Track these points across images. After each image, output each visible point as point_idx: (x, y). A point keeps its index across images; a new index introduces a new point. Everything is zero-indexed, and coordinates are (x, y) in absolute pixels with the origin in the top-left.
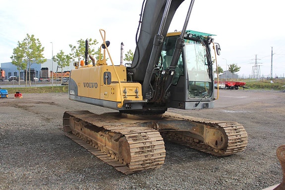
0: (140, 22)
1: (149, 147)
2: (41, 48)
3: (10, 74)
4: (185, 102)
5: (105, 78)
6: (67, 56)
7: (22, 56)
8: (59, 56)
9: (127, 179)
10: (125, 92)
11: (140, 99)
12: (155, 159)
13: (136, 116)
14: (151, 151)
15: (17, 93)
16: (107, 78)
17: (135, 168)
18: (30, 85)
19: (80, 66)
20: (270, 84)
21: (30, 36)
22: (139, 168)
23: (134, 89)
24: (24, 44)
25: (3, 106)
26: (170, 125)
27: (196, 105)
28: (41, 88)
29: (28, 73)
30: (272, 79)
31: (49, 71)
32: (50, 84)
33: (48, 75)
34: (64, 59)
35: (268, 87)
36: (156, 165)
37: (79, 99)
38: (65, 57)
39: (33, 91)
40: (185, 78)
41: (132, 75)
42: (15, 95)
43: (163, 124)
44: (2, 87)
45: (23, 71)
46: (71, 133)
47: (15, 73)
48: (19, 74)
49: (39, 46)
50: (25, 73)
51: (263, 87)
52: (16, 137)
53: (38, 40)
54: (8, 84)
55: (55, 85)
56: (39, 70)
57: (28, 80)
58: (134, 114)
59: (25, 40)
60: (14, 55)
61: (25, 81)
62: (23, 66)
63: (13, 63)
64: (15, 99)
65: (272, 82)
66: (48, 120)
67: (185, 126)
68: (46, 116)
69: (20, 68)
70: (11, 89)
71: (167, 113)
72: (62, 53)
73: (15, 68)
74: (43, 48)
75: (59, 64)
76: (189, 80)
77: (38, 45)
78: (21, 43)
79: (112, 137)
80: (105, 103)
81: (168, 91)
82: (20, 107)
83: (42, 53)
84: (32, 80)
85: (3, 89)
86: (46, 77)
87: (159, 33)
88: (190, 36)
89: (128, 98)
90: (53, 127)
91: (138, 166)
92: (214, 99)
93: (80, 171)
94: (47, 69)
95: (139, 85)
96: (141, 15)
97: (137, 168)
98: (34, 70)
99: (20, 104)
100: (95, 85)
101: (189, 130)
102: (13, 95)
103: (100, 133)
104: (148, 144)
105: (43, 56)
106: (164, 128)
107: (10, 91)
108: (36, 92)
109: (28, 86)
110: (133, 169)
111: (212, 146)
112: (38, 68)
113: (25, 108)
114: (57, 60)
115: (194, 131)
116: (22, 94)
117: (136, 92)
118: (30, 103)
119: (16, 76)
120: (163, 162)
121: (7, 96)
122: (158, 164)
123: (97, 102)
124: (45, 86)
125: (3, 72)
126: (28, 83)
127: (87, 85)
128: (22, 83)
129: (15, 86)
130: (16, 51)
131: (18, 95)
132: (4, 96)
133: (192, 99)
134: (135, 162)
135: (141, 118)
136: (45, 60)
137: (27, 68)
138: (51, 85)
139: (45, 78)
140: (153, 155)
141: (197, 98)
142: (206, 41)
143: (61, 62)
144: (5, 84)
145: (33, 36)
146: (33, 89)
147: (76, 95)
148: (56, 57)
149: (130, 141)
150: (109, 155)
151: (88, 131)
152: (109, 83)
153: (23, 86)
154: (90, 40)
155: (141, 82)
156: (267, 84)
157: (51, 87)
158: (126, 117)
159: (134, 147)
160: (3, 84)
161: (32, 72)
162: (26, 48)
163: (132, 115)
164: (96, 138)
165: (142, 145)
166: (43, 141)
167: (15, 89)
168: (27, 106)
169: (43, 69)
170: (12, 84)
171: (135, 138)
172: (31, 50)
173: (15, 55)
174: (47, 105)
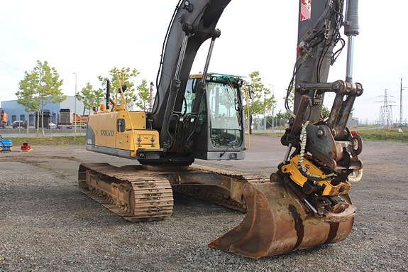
0: (161, 63)
1: (155, 195)
2: (59, 81)
3: (14, 117)
4: (206, 151)
5: (118, 126)
6: (97, 93)
7: (32, 92)
8: (85, 92)
9: (132, 225)
10: (139, 140)
11: (157, 147)
12: (162, 207)
13: (156, 168)
14: (156, 199)
15: (25, 144)
16: (121, 125)
17: (140, 215)
18: (43, 134)
19: (99, 111)
20: (396, 133)
21: (43, 64)
22: (145, 215)
23: (150, 138)
24: (35, 75)
25: (6, 161)
26: (196, 179)
27: (221, 155)
28: (58, 138)
29: (40, 117)
30: (401, 126)
31: (71, 113)
32: (71, 132)
33: (69, 120)
34: (92, 96)
35: (393, 138)
36: (163, 214)
37: (96, 149)
38: (94, 94)
39: (47, 142)
40: (207, 126)
41: (152, 121)
42: (22, 148)
43: (188, 177)
44: (4, 136)
45: (33, 113)
46: (87, 189)
47: (22, 117)
48: (27, 118)
49: (56, 78)
50: (37, 116)
51: (386, 139)
52: (24, 193)
53: (53, 69)
54: (11, 132)
55: (78, 134)
56: (58, 112)
57: (40, 126)
58: (154, 165)
59: (35, 69)
60: (20, 91)
61: (36, 128)
62: (33, 107)
63: (19, 102)
64: (22, 153)
65: (400, 130)
66: (63, 177)
67: (212, 179)
68: (61, 173)
69: (30, 109)
70: (17, 139)
71: (193, 165)
72: (89, 87)
73: (21, 110)
74: (62, 81)
75: (85, 102)
76: (212, 128)
77: (53, 76)
78: (30, 74)
79: (124, 187)
80: (120, 152)
81: (190, 139)
82: (27, 162)
83: (60, 88)
84: (46, 126)
85: (6, 138)
86: (67, 122)
87: (175, 78)
88: (213, 79)
89: (143, 147)
90: (68, 184)
91: (143, 213)
92: (245, 149)
93: (87, 219)
94: (68, 110)
95: (156, 133)
96: (162, 56)
97: (142, 215)
98: (49, 113)
99: (28, 159)
100: (112, 134)
101: (216, 184)
102: (19, 148)
103: (113, 184)
104: (154, 192)
105: (62, 92)
106: (188, 181)
107: (15, 141)
108: (51, 144)
109: (40, 136)
110: (138, 216)
111: (239, 201)
112: (55, 109)
113: (35, 164)
114: (83, 98)
115: (222, 185)
116: (32, 146)
117: (153, 141)
118: (42, 157)
119: (23, 120)
120: (171, 211)
121: (11, 148)
122: (166, 213)
123: (113, 152)
124: (64, 135)
125: (5, 115)
126: (41, 131)
127: (104, 133)
128: (31, 131)
129: (21, 135)
130: (23, 85)
131: (26, 148)
132: (6, 149)
133: (216, 149)
134: (140, 208)
135: (160, 169)
136: (65, 98)
137: (40, 109)
138: (73, 135)
139: (65, 124)
140: (159, 203)
141: (223, 148)
142: (235, 83)
143: (88, 101)
144: (7, 133)
145: (46, 63)
146: (47, 140)
147: (93, 144)
148: (81, 94)
149: (136, 188)
150: (122, 208)
151: (102, 183)
152: (123, 131)
153: (33, 136)
154: (128, 70)
155: (159, 130)
156: (392, 134)
157: (73, 137)
158: (146, 169)
159: (139, 193)
160: (5, 132)
161: (47, 115)
162: (37, 81)
163: (152, 167)
164: (110, 191)
165: (148, 192)
166: (54, 196)
167: (23, 139)
168: (37, 162)
169: (62, 110)
170: (18, 132)
171: (141, 185)
172: (44, 84)
173: (23, 91)
174: (65, 160)
